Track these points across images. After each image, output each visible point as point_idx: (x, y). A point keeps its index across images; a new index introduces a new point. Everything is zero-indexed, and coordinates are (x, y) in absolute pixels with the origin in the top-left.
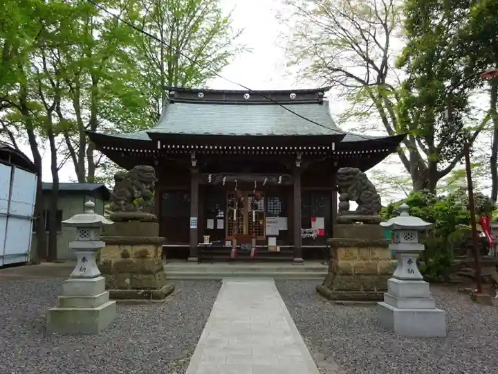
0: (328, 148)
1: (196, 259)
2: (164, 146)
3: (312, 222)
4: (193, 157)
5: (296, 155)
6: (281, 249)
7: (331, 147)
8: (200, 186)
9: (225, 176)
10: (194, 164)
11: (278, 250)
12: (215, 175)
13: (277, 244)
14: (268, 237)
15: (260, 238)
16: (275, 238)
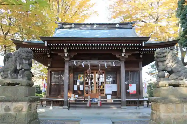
0: (141, 45)
1: (67, 107)
2: (49, 45)
3: (130, 87)
4: (65, 51)
5: (122, 50)
6: (114, 101)
7: (142, 45)
8: (69, 67)
9: (83, 61)
10: (66, 55)
11: (112, 102)
12: (77, 61)
13: (112, 98)
14: (106, 95)
15: (102, 95)
16: (110, 95)
